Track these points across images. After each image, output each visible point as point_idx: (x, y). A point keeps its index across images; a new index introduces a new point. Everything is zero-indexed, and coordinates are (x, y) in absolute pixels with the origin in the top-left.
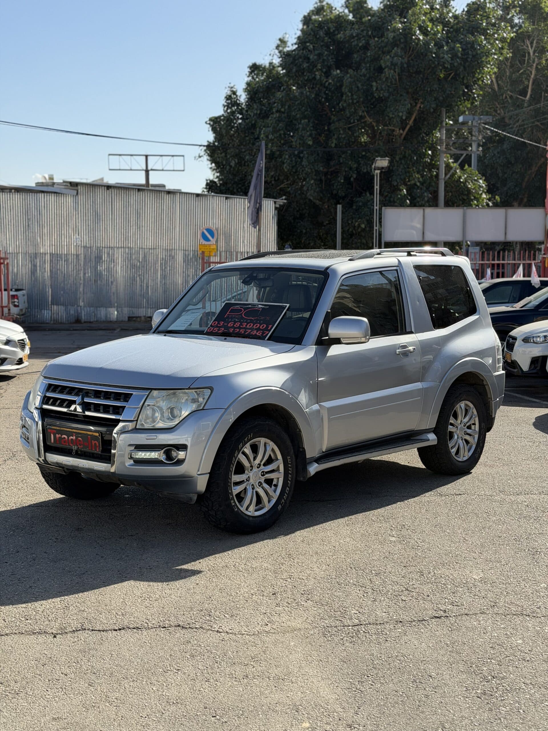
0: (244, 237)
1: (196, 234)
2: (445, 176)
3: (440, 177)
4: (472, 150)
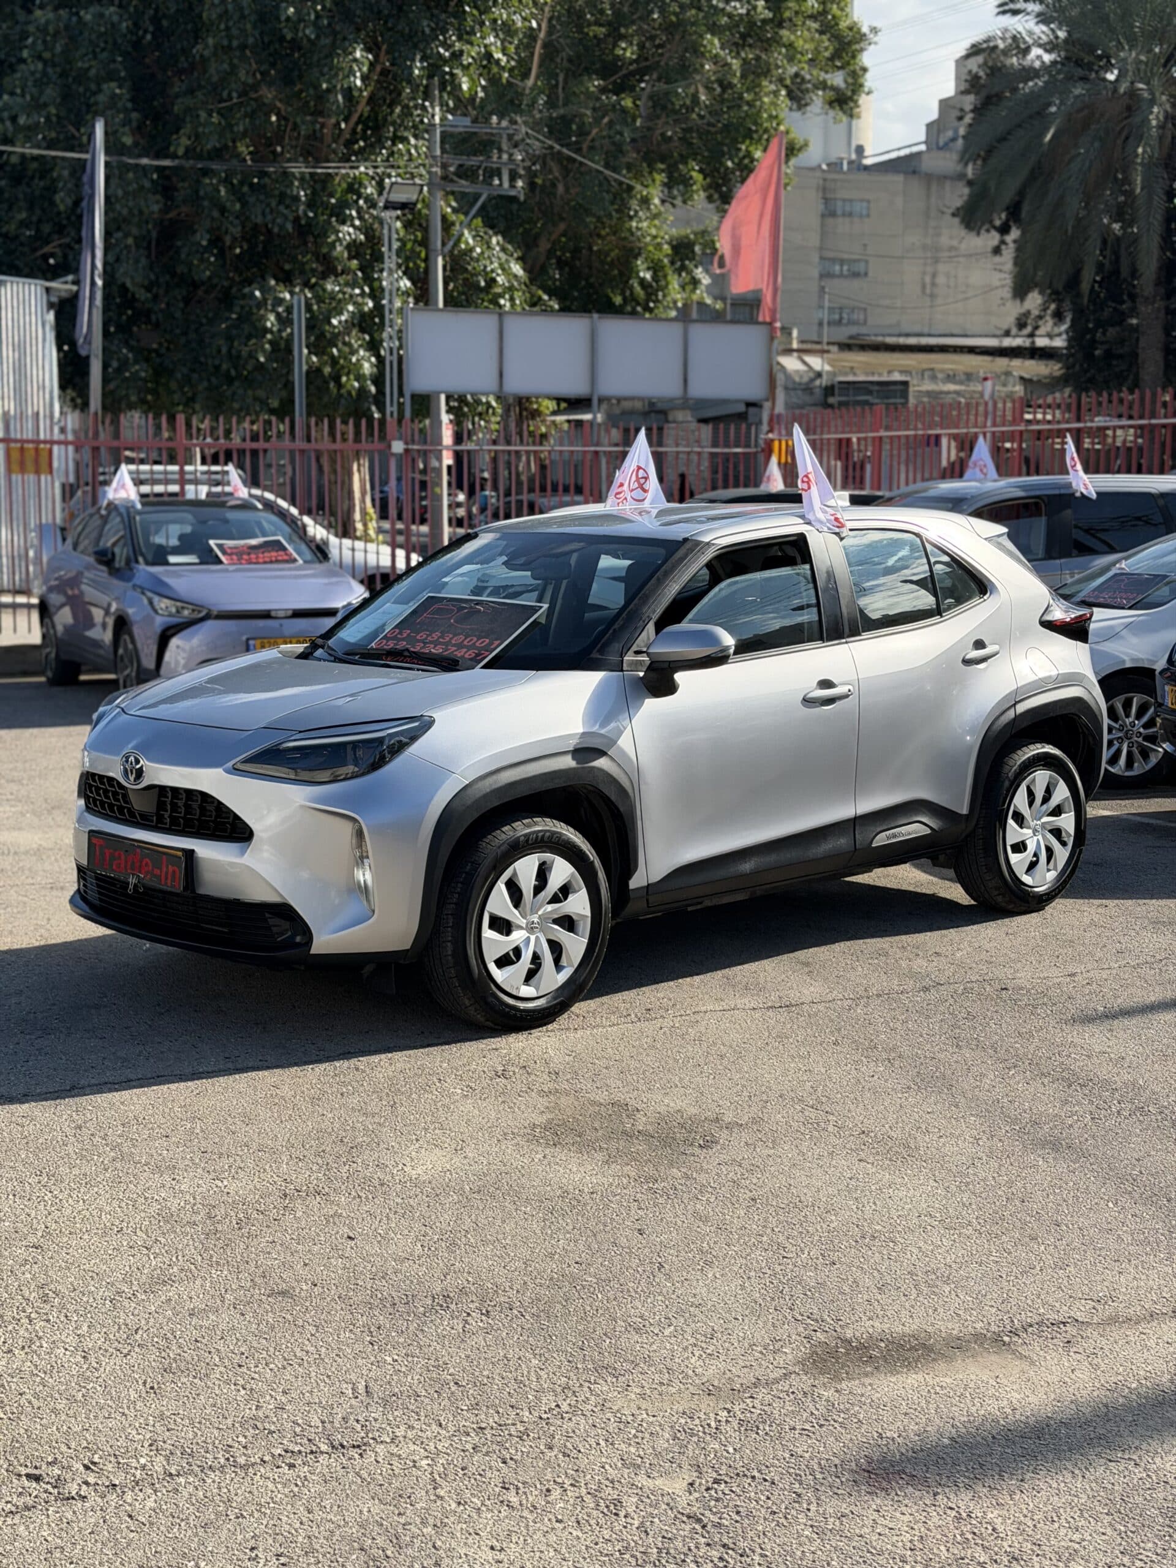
2: (444, 244)
3: (432, 247)
4: (501, 185)
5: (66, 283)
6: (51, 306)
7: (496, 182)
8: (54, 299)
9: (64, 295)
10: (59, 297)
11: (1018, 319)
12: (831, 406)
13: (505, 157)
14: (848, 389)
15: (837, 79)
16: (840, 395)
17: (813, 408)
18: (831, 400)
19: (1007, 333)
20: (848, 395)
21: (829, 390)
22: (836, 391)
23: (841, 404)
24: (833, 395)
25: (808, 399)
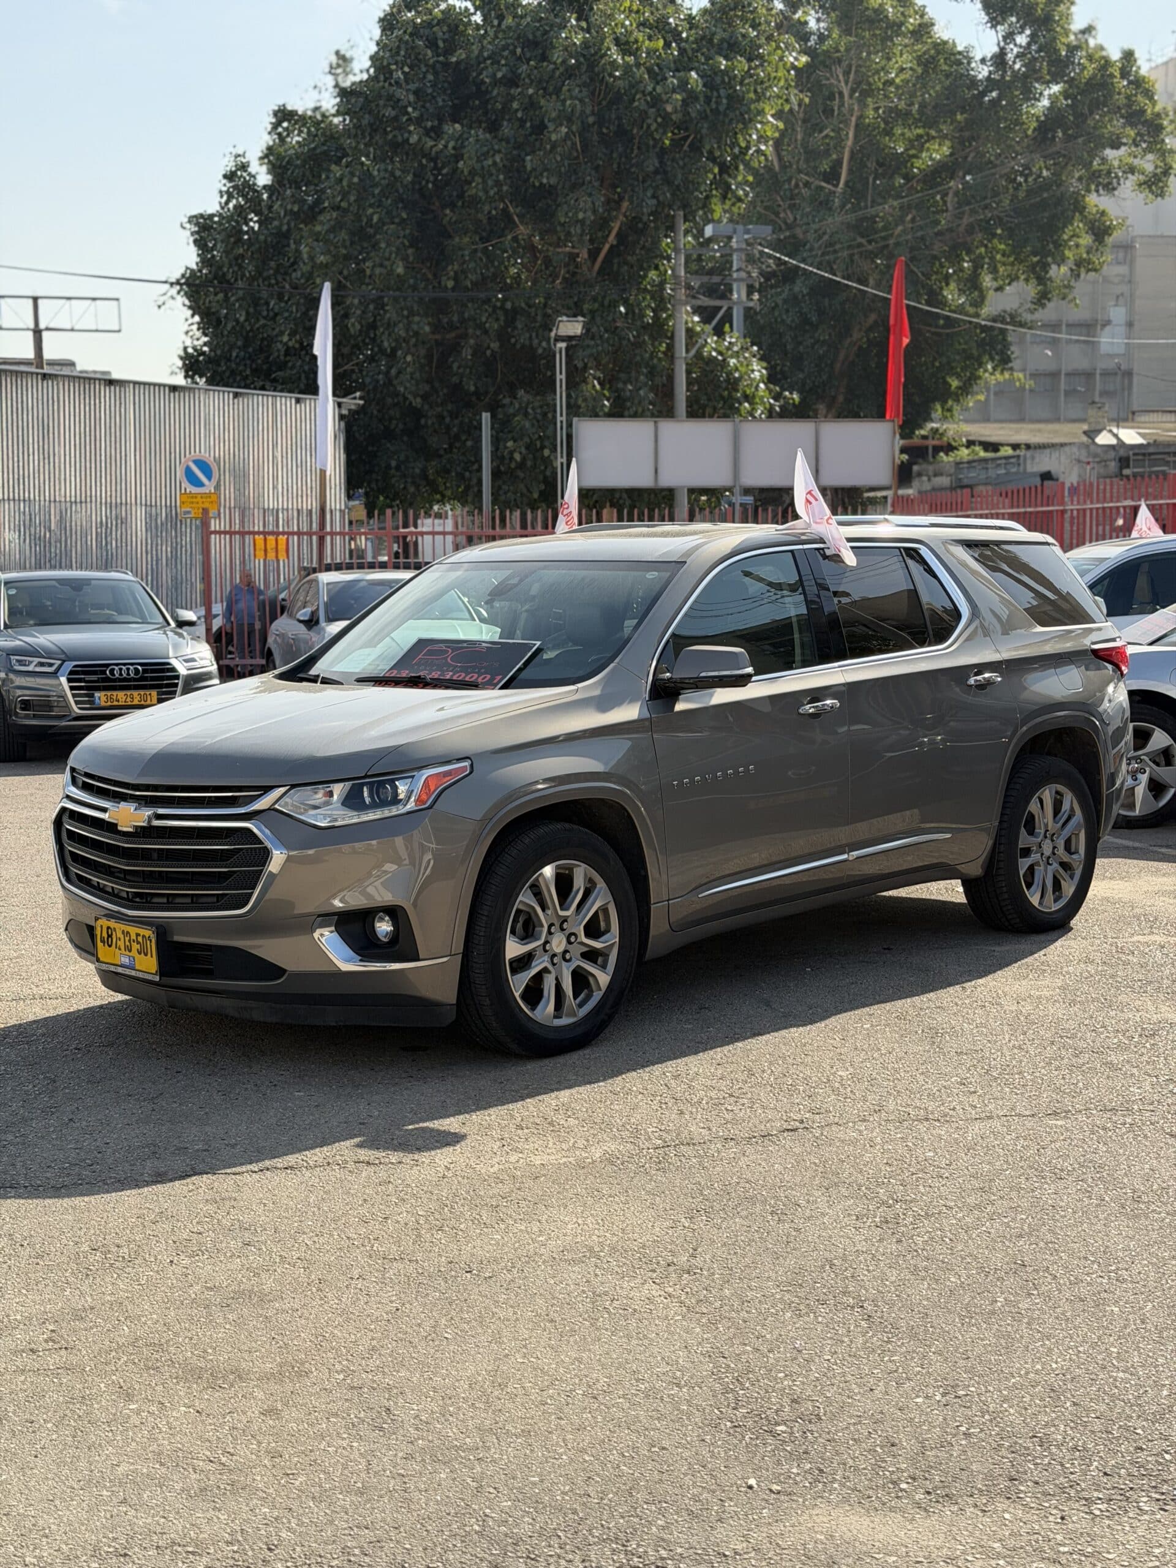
0: (275, 478)
1: (172, 471)
2: (687, 351)
3: (677, 355)
5: (355, 398)
6: (342, 417)
7: (735, 295)
8: (345, 412)
9: (353, 407)
10: (350, 410)
12: (1128, 477)
14: (1144, 460)
15: (1148, 164)
16: (1134, 467)
17: (1108, 481)
18: (1126, 472)
20: (1144, 467)
21: (1124, 462)
22: (1131, 463)
23: (1135, 475)
24: (1128, 466)
25: (1102, 471)
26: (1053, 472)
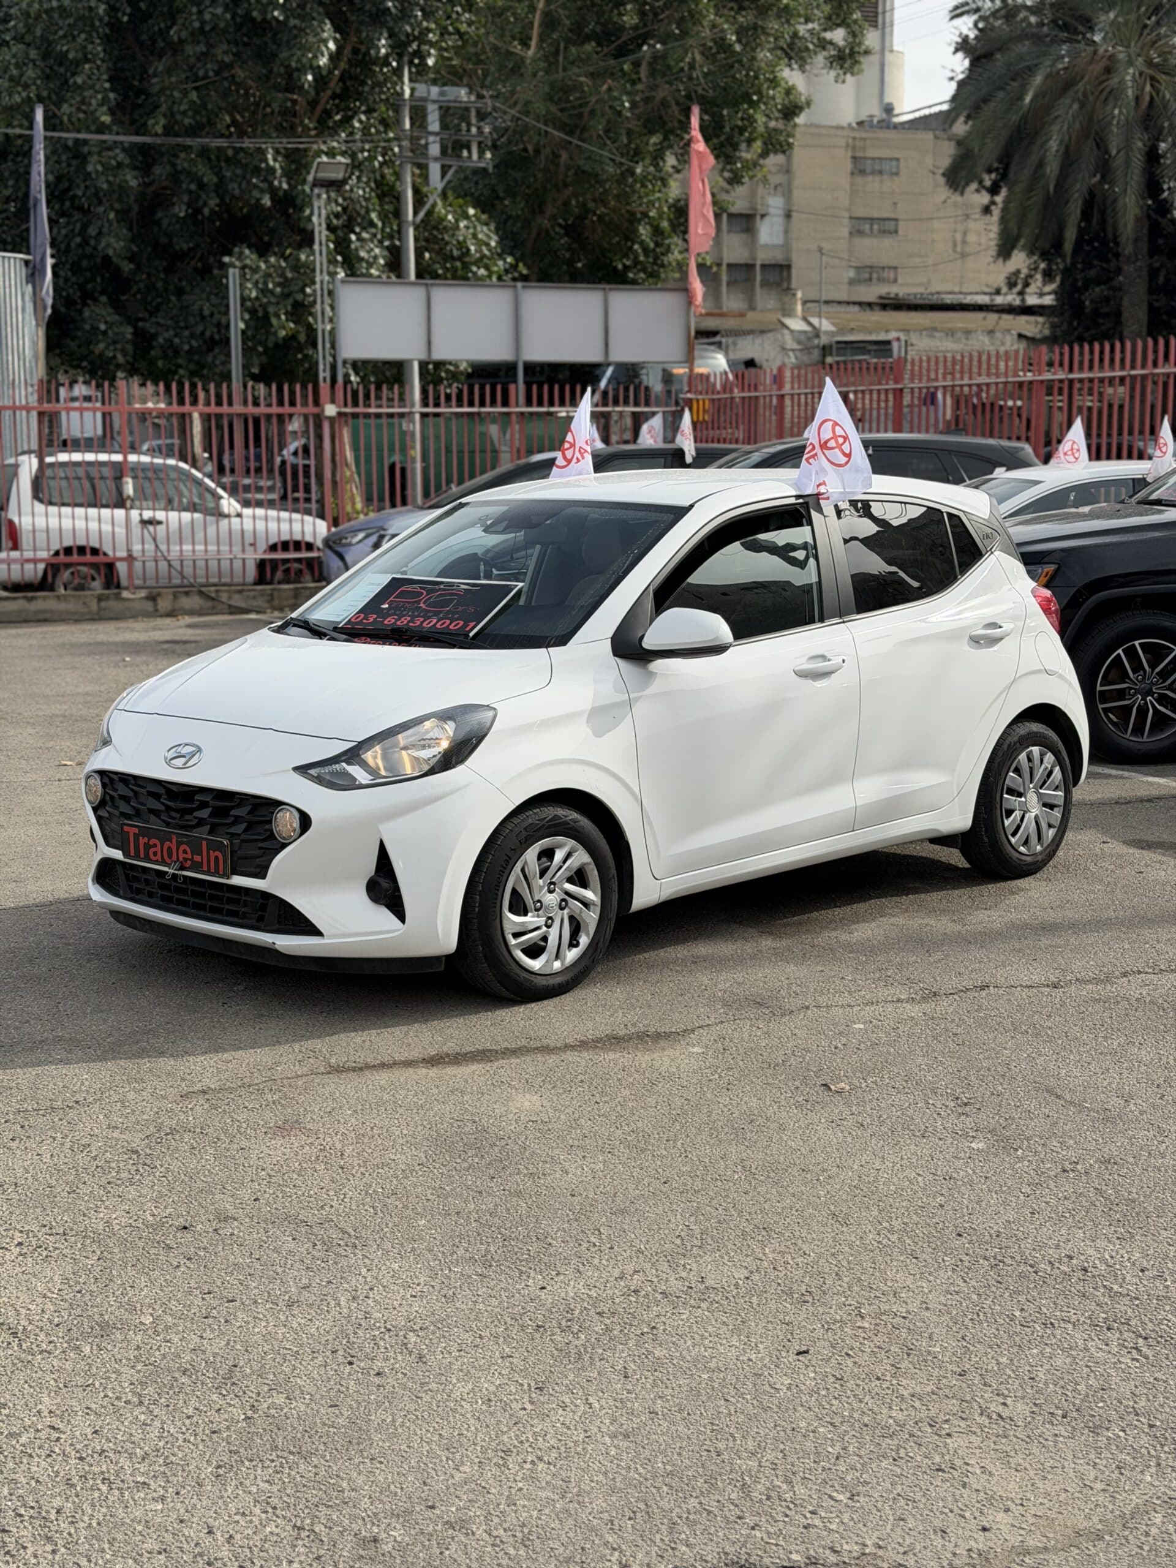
2: (415, 213)
3: (403, 218)
4: (470, 156)
7: (465, 153)
11: (1008, 278)
13: (474, 130)
14: (846, 348)
16: (837, 355)
18: (829, 360)
19: (998, 292)
20: (846, 355)
21: (826, 350)
22: (834, 350)
24: (831, 354)
25: (805, 358)
26: (757, 360)
